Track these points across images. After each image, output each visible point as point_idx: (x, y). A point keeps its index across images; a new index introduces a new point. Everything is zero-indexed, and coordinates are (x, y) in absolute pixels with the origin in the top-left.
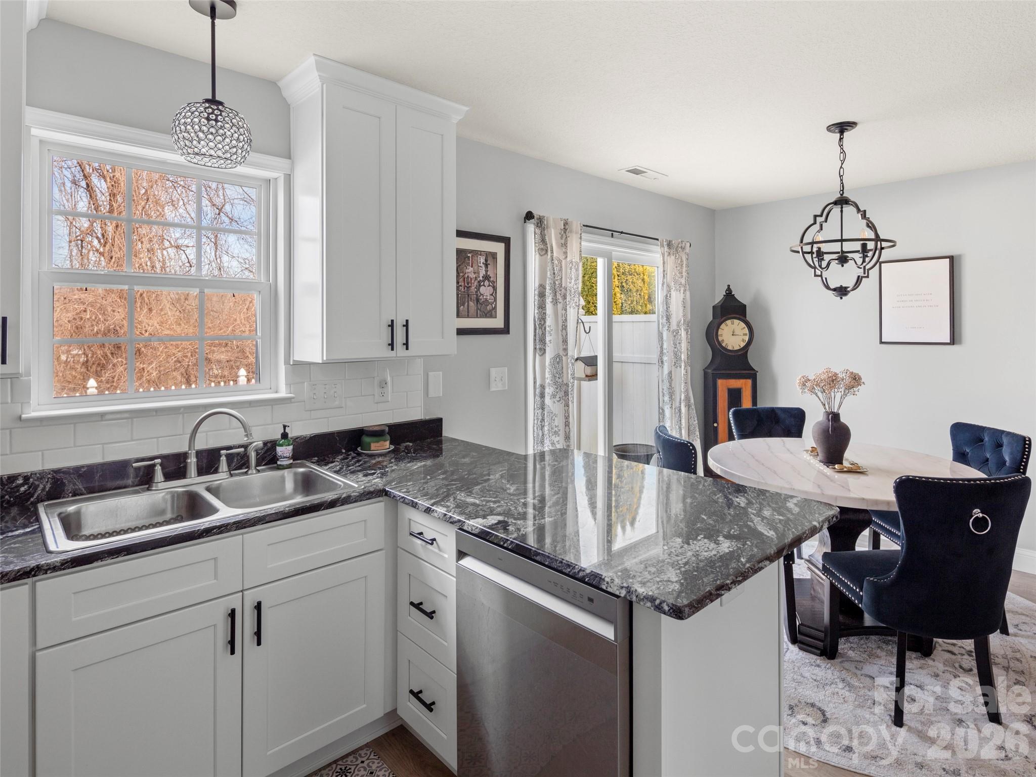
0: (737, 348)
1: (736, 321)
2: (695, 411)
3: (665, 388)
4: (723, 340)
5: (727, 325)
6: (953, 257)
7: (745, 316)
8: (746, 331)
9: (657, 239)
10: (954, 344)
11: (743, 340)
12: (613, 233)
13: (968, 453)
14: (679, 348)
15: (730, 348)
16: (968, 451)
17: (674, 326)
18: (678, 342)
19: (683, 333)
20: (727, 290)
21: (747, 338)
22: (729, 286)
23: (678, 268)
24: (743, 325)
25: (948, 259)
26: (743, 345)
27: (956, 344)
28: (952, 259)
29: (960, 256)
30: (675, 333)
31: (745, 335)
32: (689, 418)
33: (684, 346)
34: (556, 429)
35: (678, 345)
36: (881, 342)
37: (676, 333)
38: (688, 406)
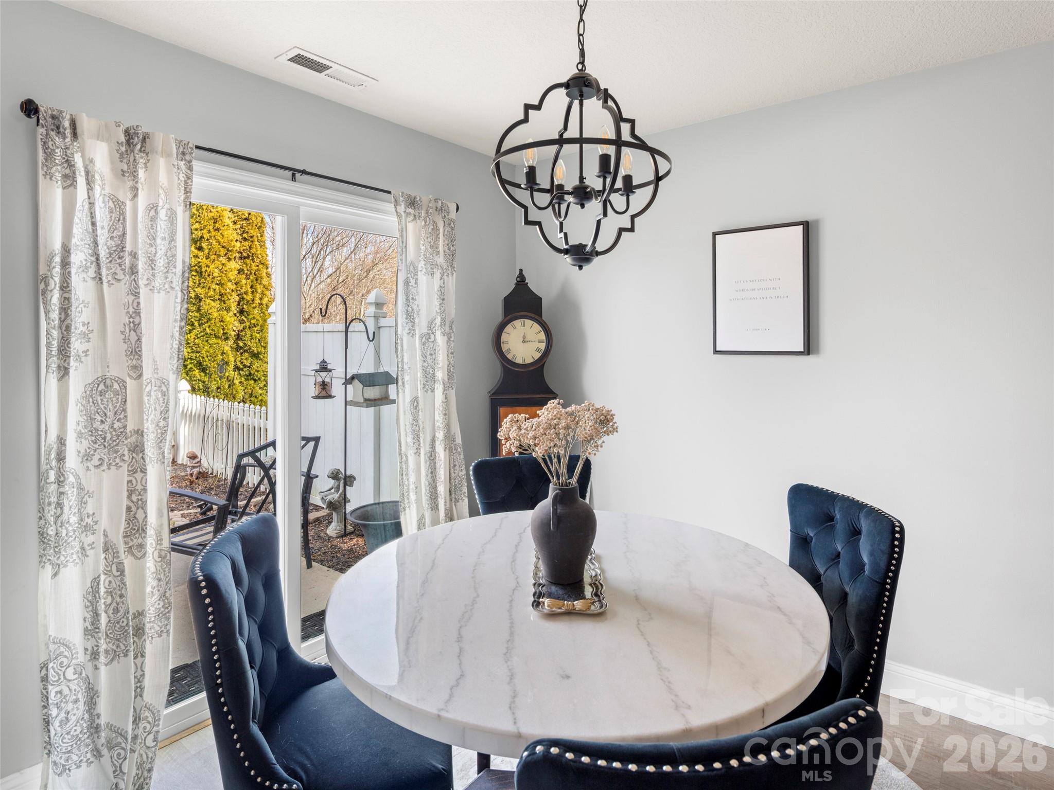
0: (529, 360)
1: (529, 322)
2: (462, 456)
3: (407, 424)
4: (509, 350)
5: (515, 328)
6: (807, 223)
7: (540, 315)
8: (542, 336)
9: (389, 192)
10: (809, 354)
11: (538, 350)
12: (295, 173)
13: (811, 538)
14: (430, 362)
15: (519, 361)
16: (812, 535)
17: (421, 327)
18: (429, 352)
19: (440, 340)
20: (518, 277)
21: (543, 346)
22: (521, 270)
23: (429, 240)
24: (537, 327)
25: (802, 226)
26: (538, 355)
27: (812, 354)
28: (807, 226)
29: (817, 222)
30: (424, 339)
31: (540, 341)
32: (451, 467)
33: (442, 358)
34: (89, 521)
35: (429, 357)
36: (716, 352)
37: (427, 338)
38: (450, 448)
